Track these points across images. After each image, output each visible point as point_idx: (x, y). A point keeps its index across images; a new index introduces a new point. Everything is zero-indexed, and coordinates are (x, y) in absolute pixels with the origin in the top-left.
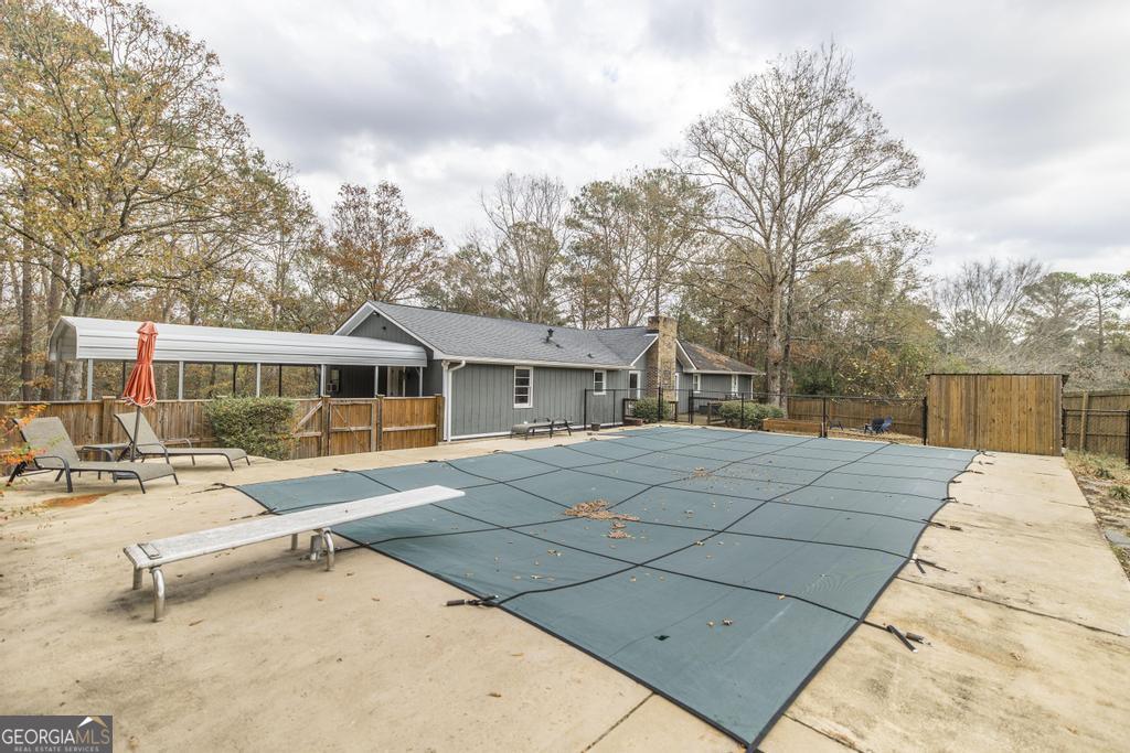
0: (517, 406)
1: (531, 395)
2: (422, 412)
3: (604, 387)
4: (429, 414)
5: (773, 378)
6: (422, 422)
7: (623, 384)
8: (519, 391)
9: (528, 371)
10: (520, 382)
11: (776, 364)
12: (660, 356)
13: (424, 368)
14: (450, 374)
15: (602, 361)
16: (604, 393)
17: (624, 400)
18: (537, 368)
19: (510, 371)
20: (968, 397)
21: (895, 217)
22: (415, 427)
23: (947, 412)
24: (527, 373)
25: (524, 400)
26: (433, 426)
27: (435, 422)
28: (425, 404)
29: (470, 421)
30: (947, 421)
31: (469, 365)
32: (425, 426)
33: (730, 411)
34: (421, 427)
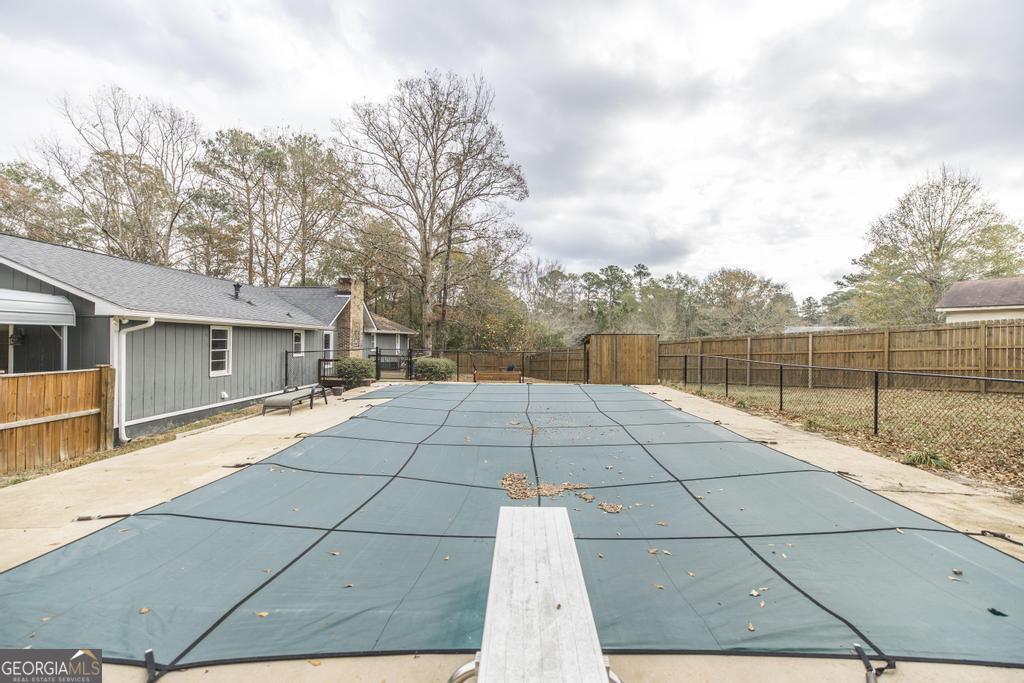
0: (214, 374)
1: (229, 360)
2: (75, 392)
3: (303, 349)
4: (87, 394)
5: (427, 337)
6: (75, 407)
7: (318, 344)
8: (216, 356)
9: (226, 331)
10: (215, 345)
11: (429, 325)
12: (352, 316)
13: (69, 327)
14: (123, 337)
15: (300, 321)
16: (302, 354)
17: (320, 361)
18: (237, 328)
19: (206, 332)
20: (612, 351)
21: (509, 220)
22: (65, 416)
23: (601, 360)
24: (223, 334)
25: (218, 366)
26: (95, 410)
27: (98, 403)
28: (81, 381)
29: (153, 398)
30: (601, 366)
31: (159, 324)
32: (82, 413)
33: (426, 366)
34: (74, 414)
